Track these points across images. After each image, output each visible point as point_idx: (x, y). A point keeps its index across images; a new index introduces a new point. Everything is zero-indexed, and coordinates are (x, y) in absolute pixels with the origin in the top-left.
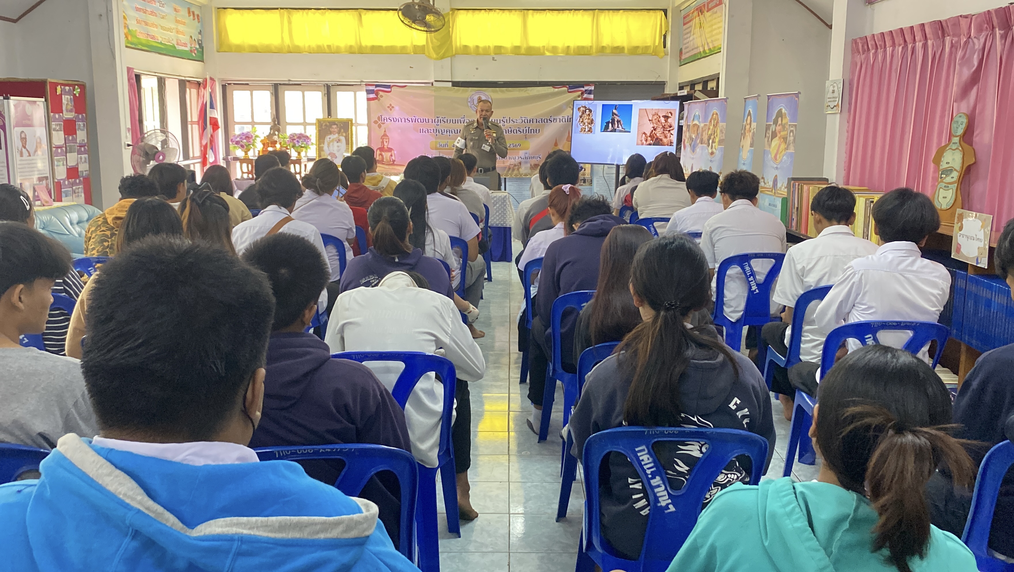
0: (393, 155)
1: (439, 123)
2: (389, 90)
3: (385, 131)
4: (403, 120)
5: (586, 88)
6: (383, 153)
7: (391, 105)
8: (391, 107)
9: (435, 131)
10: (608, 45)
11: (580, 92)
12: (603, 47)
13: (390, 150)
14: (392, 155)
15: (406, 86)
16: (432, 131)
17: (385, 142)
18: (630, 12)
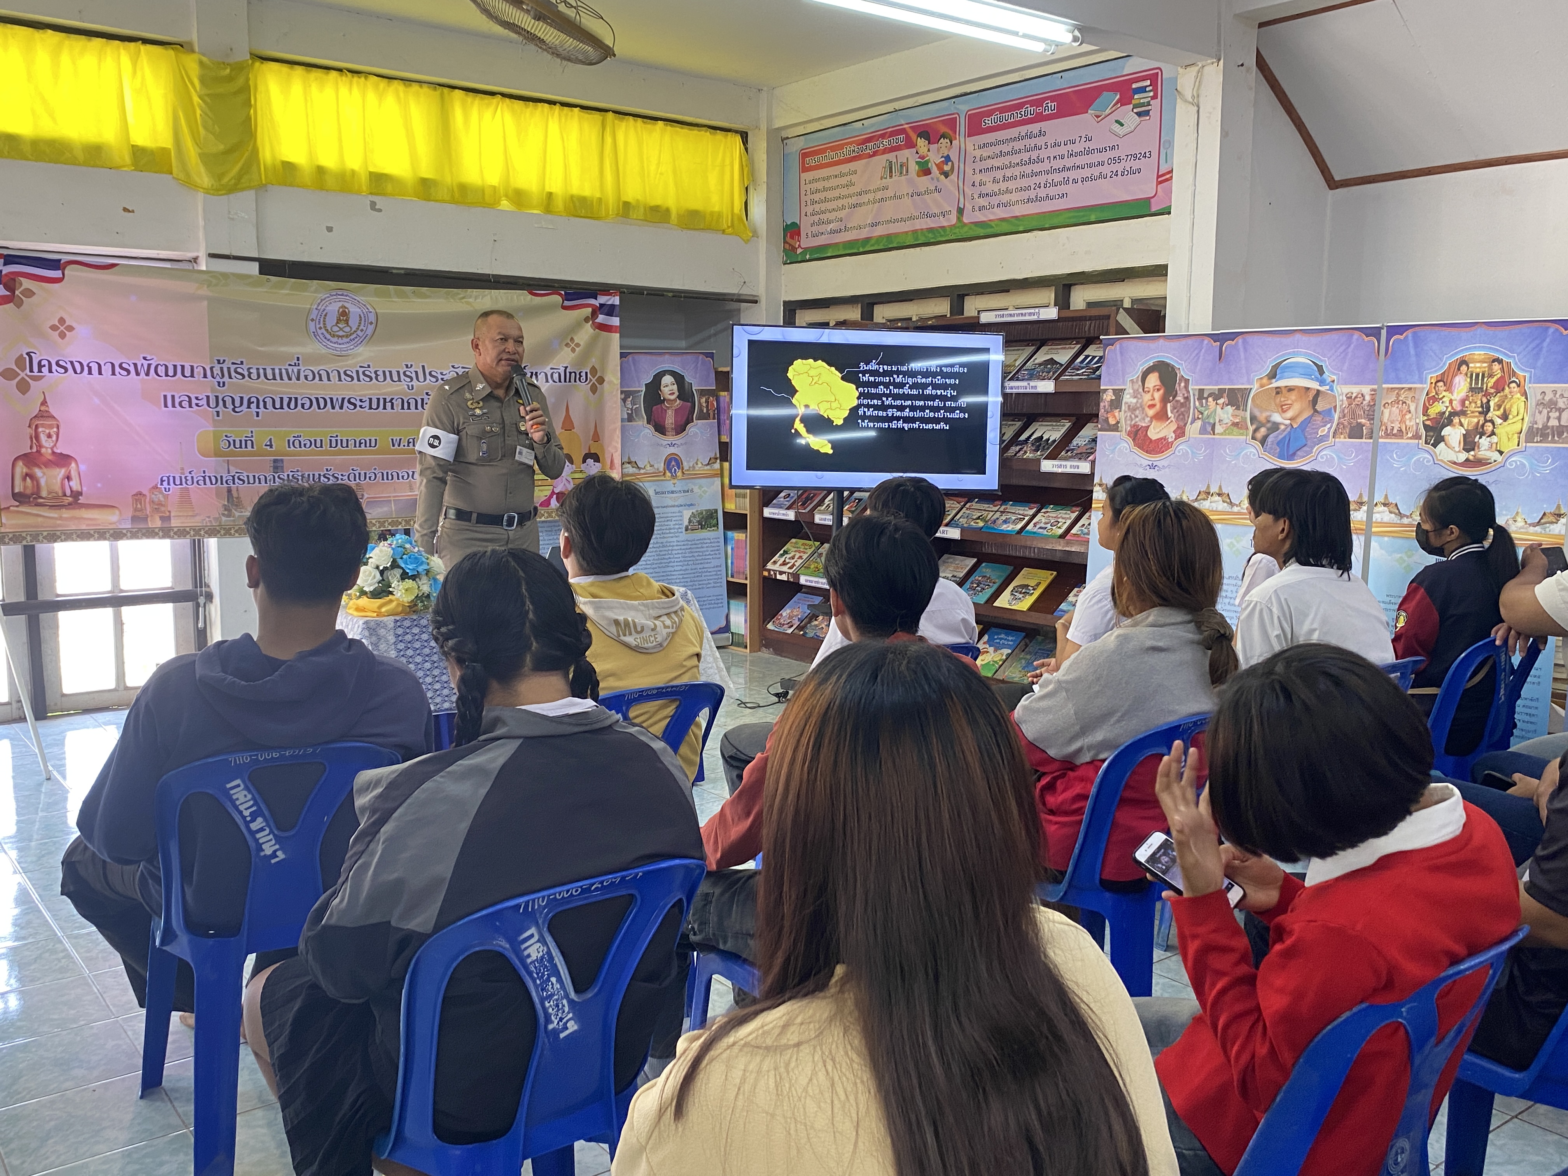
0: (74, 474)
1: (226, 379)
2: (57, 274)
3: (44, 403)
4: (106, 369)
5: (602, 299)
6: (38, 472)
7: (62, 321)
8: (63, 328)
9: (213, 403)
10: (638, 200)
11: (590, 309)
12: (626, 204)
13: (63, 460)
14: (69, 478)
15: (113, 265)
16: (204, 402)
17: (43, 438)
18: (678, 129)
